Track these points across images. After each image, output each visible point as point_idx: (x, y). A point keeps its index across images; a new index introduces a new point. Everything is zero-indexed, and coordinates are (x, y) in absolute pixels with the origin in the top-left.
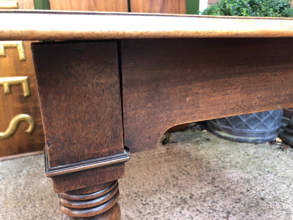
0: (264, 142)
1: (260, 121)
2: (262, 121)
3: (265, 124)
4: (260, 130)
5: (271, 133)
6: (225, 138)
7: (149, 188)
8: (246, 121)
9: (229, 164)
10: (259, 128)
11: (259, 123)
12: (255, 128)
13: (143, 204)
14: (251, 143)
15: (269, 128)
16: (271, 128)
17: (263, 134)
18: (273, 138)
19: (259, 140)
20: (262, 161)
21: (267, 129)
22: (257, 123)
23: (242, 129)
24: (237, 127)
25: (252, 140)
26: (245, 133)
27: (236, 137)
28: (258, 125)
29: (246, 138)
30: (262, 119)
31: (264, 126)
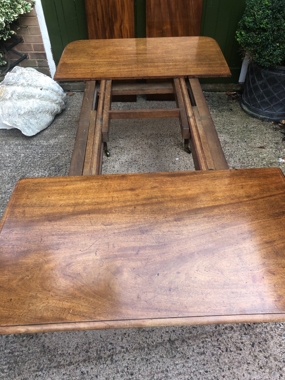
0: (270, 120)
1: (270, 105)
4: (269, 112)
5: (278, 116)
6: (245, 111)
7: (169, 133)
8: (260, 102)
9: (226, 131)
10: (269, 110)
12: (265, 110)
13: (161, 140)
14: (260, 119)
15: (277, 112)
16: (279, 112)
17: (271, 115)
18: (280, 120)
19: (266, 119)
20: (251, 134)
21: (275, 112)
22: (268, 106)
23: (256, 108)
24: (253, 106)
25: (261, 117)
26: (258, 112)
27: (251, 112)
28: (268, 108)
29: (258, 115)
30: (272, 104)
31: (273, 109)
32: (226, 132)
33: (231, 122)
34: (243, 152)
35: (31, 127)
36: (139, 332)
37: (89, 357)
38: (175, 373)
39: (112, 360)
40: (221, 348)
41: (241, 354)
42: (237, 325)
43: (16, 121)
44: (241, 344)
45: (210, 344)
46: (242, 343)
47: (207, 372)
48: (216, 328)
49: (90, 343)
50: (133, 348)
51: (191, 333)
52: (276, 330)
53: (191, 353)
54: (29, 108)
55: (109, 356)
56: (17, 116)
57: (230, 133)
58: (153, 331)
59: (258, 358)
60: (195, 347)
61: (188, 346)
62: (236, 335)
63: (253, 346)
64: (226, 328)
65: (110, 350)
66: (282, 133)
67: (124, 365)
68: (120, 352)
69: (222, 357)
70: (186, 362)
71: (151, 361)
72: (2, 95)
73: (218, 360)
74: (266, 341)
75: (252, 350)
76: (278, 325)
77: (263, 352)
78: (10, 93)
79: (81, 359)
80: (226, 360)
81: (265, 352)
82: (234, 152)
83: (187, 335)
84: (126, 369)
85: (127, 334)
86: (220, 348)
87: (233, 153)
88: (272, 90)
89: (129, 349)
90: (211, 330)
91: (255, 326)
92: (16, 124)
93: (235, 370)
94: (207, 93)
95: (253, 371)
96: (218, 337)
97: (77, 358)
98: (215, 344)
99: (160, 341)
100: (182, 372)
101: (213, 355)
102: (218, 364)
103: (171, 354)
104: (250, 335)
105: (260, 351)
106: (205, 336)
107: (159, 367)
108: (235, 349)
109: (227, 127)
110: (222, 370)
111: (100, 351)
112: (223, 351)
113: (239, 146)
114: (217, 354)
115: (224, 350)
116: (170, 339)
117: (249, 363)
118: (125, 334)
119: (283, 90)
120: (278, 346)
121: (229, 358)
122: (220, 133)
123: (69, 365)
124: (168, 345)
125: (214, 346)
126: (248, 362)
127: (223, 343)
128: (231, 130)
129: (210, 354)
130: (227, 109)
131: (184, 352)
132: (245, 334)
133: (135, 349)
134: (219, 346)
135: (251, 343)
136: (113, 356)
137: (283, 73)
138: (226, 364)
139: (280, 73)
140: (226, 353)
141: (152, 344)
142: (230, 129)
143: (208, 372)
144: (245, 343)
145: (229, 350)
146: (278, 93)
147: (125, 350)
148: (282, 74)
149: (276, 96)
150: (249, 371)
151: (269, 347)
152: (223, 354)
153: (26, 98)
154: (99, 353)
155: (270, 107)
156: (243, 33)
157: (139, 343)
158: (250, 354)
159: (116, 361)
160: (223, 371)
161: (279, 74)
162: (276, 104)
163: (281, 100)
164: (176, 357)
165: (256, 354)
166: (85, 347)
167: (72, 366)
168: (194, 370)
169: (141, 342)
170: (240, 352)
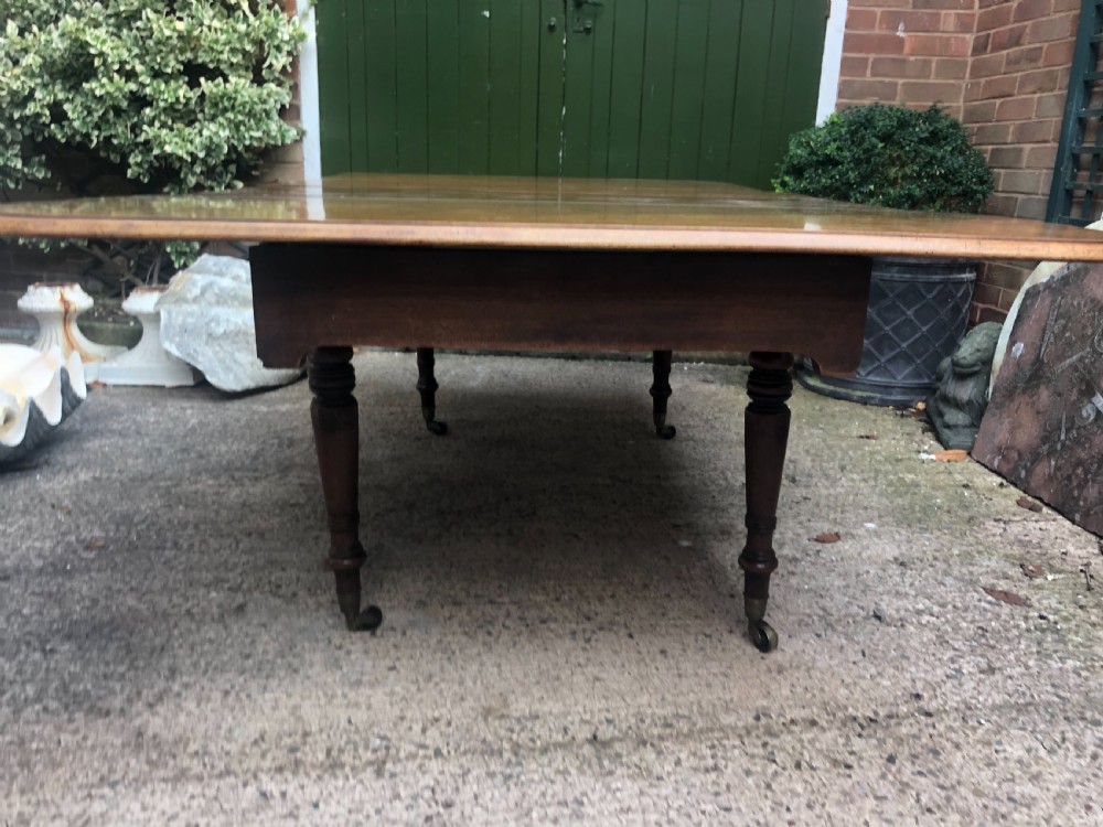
0: (883, 403)
1: (879, 361)
2: (883, 360)
3: (890, 368)
4: (878, 379)
5: (906, 389)
10: (877, 375)
11: (877, 364)
12: (868, 374)
14: (857, 402)
15: (900, 378)
16: (905, 378)
17: (887, 388)
18: (912, 401)
19: (873, 398)
21: (895, 379)
22: (873, 363)
27: (831, 388)
28: (875, 369)
29: (849, 391)
30: (883, 355)
31: (888, 371)
34: (817, 441)
35: (235, 367)
36: (485, 719)
37: (297, 763)
38: (612, 808)
39: (379, 773)
40: (777, 760)
41: (850, 776)
42: (831, 718)
43: (198, 349)
44: (847, 754)
45: (736, 752)
46: (852, 753)
47: (727, 810)
48: (757, 718)
49: (306, 734)
50: (462, 749)
51: (670, 726)
52: (968, 732)
53: (668, 768)
54: (240, 322)
55: (371, 763)
56: (204, 337)
58: (537, 717)
59: (913, 788)
60: (683, 756)
61: (659, 753)
62: (830, 738)
63: (891, 759)
64: (793, 722)
65: (375, 751)
66: (921, 420)
67: (422, 783)
68: (412, 756)
69: (781, 779)
70: (651, 785)
71: (523, 778)
72: (179, 288)
73: (769, 786)
74: (936, 753)
75: (890, 771)
76: (972, 723)
77: (928, 775)
78: (200, 285)
79: (267, 763)
80: (799, 788)
81: (936, 776)
83: (656, 731)
84: (428, 794)
85: (444, 721)
86: (774, 761)
88: (878, 320)
89: (445, 752)
90: (740, 724)
91: (893, 722)
92: (195, 355)
93: (833, 810)
94: (710, 365)
95: (901, 815)
96: (767, 739)
97: (252, 763)
98: (756, 751)
99: (560, 738)
100: (633, 807)
101: (748, 773)
102: (769, 794)
103: (596, 768)
104: (878, 740)
105: (920, 773)
106: (716, 734)
107: (550, 792)
108: (828, 765)
110: (784, 810)
111: (341, 751)
112: (784, 769)
113: (803, 433)
114: (764, 773)
115: (790, 764)
116: (595, 737)
117: (885, 798)
118: (437, 720)
119: (904, 318)
120: (981, 766)
121: (806, 782)
123: (221, 776)
124: (587, 750)
125: (753, 756)
126: (879, 794)
127: (783, 749)
129: (740, 771)
131: (643, 765)
132: (860, 736)
133: (465, 753)
134: (771, 757)
135: (885, 756)
136: (384, 762)
137: (898, 272)
138: (798, 795)
139: (889, 272)
140: (798, 772)
141: (531, 744)
143: (734, 811)
144: (864, 755)
145: (804, 764)
146: (892, 325)
147: (431, 752)
148: (896, 275)
149: (891, 333)
150: (885, 816)
151: (949, 766)
152: (786, 773)
153: (236, 303)
154: (334, 753)
155: (878, 367)
156: (787, 178)
157: (484, 741)
158: (883, 776)
159: (393, 775)
160: (788, 809)
161: (889, 275)
162: (894, 358)
163: (904, 345)
164: (615, 776)
165: (905, 779)
166: (288, 741)
167: (231, 780)
168: (682, 803)
169: (490, 738)
170: (848, 771)
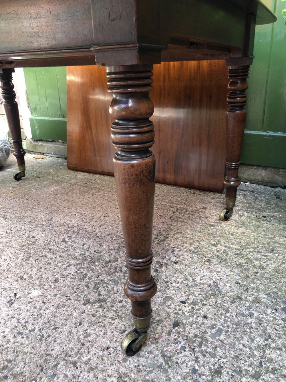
32: (241, 264)
33: (271, 244)
34: (253, 345)
57: (248, 269)
82: (220, 331)
87: (214, 336)
109: (250, 252)
113: (251, 316)
122: (220, 263)
128: (256, 263)
130: (281, 218)
142: (257, 259)
